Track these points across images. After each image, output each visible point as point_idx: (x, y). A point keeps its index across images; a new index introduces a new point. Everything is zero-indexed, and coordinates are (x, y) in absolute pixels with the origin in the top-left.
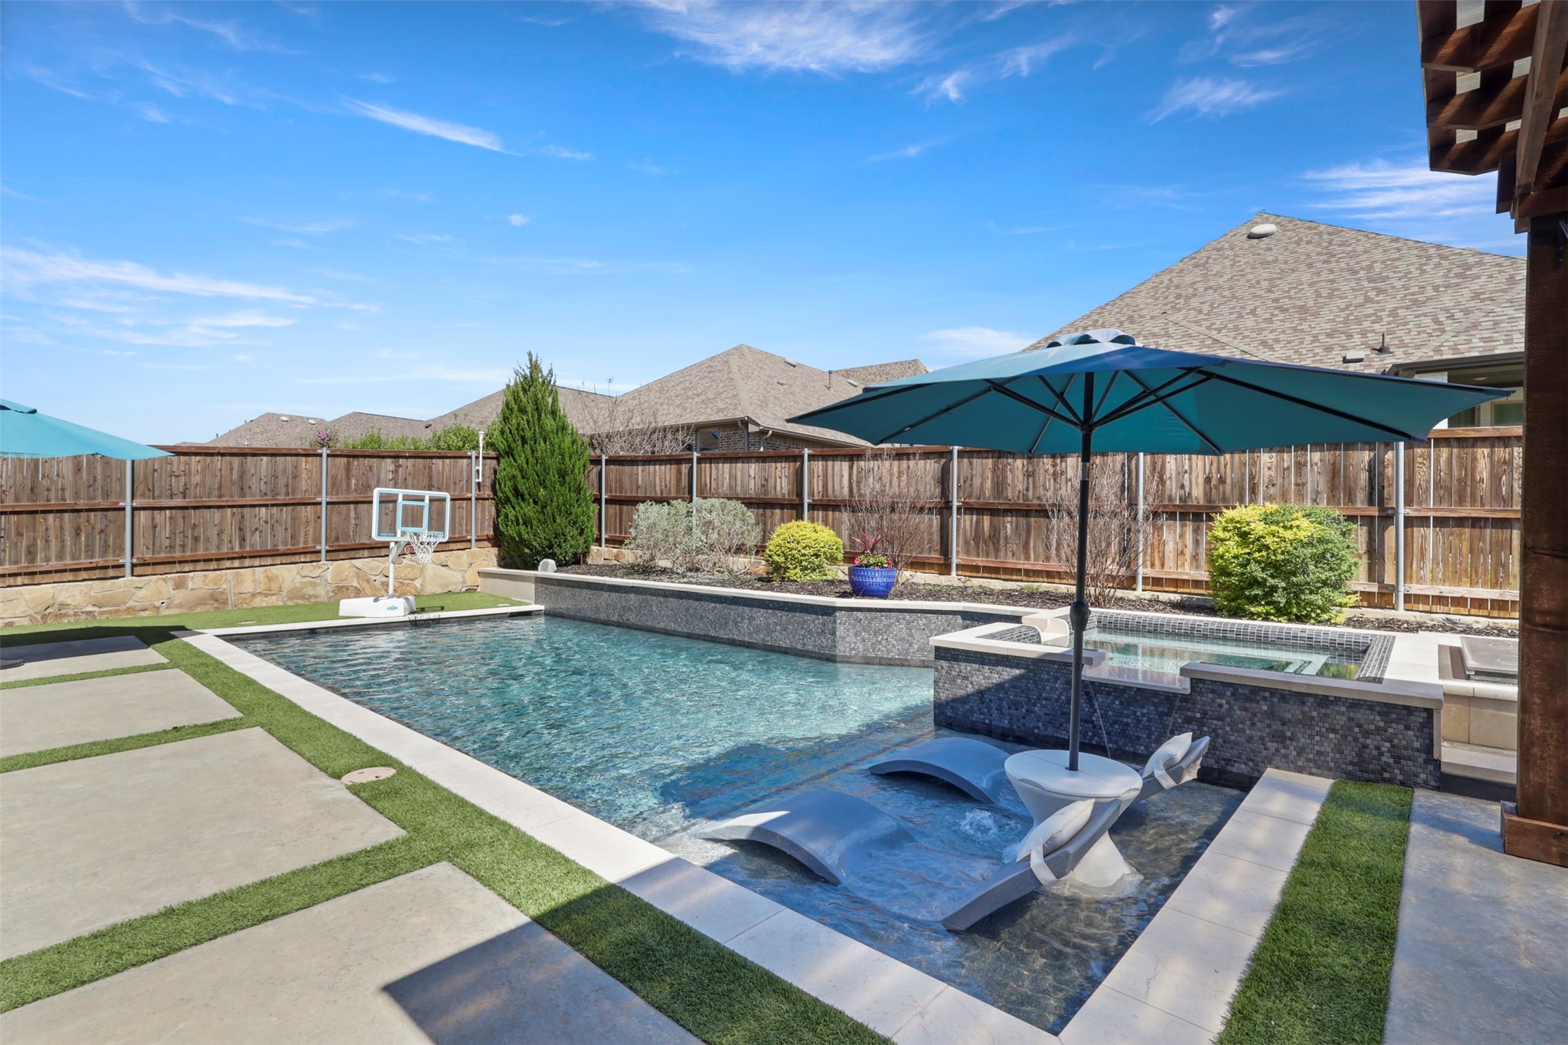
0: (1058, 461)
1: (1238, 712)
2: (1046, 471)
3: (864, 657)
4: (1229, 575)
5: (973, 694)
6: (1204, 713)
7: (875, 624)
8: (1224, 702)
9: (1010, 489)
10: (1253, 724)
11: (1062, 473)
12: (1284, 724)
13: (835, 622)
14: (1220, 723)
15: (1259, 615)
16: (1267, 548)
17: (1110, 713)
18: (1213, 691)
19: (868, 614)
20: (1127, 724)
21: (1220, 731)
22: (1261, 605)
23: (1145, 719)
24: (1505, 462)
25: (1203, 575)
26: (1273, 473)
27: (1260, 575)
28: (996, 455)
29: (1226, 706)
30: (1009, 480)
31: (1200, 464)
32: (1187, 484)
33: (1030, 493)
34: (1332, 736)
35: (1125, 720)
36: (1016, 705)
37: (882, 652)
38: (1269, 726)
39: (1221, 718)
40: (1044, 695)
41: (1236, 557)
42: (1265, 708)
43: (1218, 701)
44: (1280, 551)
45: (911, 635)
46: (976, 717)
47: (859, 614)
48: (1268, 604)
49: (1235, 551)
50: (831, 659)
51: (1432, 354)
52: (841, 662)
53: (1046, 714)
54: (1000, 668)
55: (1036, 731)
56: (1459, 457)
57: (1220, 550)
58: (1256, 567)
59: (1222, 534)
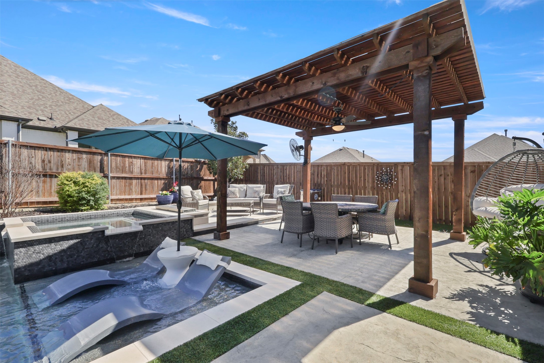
1: (154, 232)
4: (71, 197)
5: (44, 259)
6: (145, 235)
8: (150, 230)
10: (158, 234)
12: (165, 232)
14: (150, 236)
15: (85, 210)
16: (87, 186)
17: (115, 245)
18: (148, 228)
20: (121, 247)
21: (150, 239)
22: (85, 206)
23: (127, 243)
24: (131, 163)
25: (56, 199)
26: (69, 160)
27: (85, 196)
29: (151, 231)
31: (40, 155)
32: (33, 162)
34: (175, 231)
35: (120, 246)
36: (71, 256)
38: (162, 233)
39: (150, 235)
40: (86, 247)
41: (75, 190)
42: (161, 229)
43: (149, 230)
44: (92, 187)
46: (47, 269)
48: (88, 205)
49: (74, 188)
51: (74, 125)
53: (87, 255)
54: (61, 242)
55: (82, 263)
56: (122, 160)
57: (67, 188)
58: (83, 193)
59: (67, 183)
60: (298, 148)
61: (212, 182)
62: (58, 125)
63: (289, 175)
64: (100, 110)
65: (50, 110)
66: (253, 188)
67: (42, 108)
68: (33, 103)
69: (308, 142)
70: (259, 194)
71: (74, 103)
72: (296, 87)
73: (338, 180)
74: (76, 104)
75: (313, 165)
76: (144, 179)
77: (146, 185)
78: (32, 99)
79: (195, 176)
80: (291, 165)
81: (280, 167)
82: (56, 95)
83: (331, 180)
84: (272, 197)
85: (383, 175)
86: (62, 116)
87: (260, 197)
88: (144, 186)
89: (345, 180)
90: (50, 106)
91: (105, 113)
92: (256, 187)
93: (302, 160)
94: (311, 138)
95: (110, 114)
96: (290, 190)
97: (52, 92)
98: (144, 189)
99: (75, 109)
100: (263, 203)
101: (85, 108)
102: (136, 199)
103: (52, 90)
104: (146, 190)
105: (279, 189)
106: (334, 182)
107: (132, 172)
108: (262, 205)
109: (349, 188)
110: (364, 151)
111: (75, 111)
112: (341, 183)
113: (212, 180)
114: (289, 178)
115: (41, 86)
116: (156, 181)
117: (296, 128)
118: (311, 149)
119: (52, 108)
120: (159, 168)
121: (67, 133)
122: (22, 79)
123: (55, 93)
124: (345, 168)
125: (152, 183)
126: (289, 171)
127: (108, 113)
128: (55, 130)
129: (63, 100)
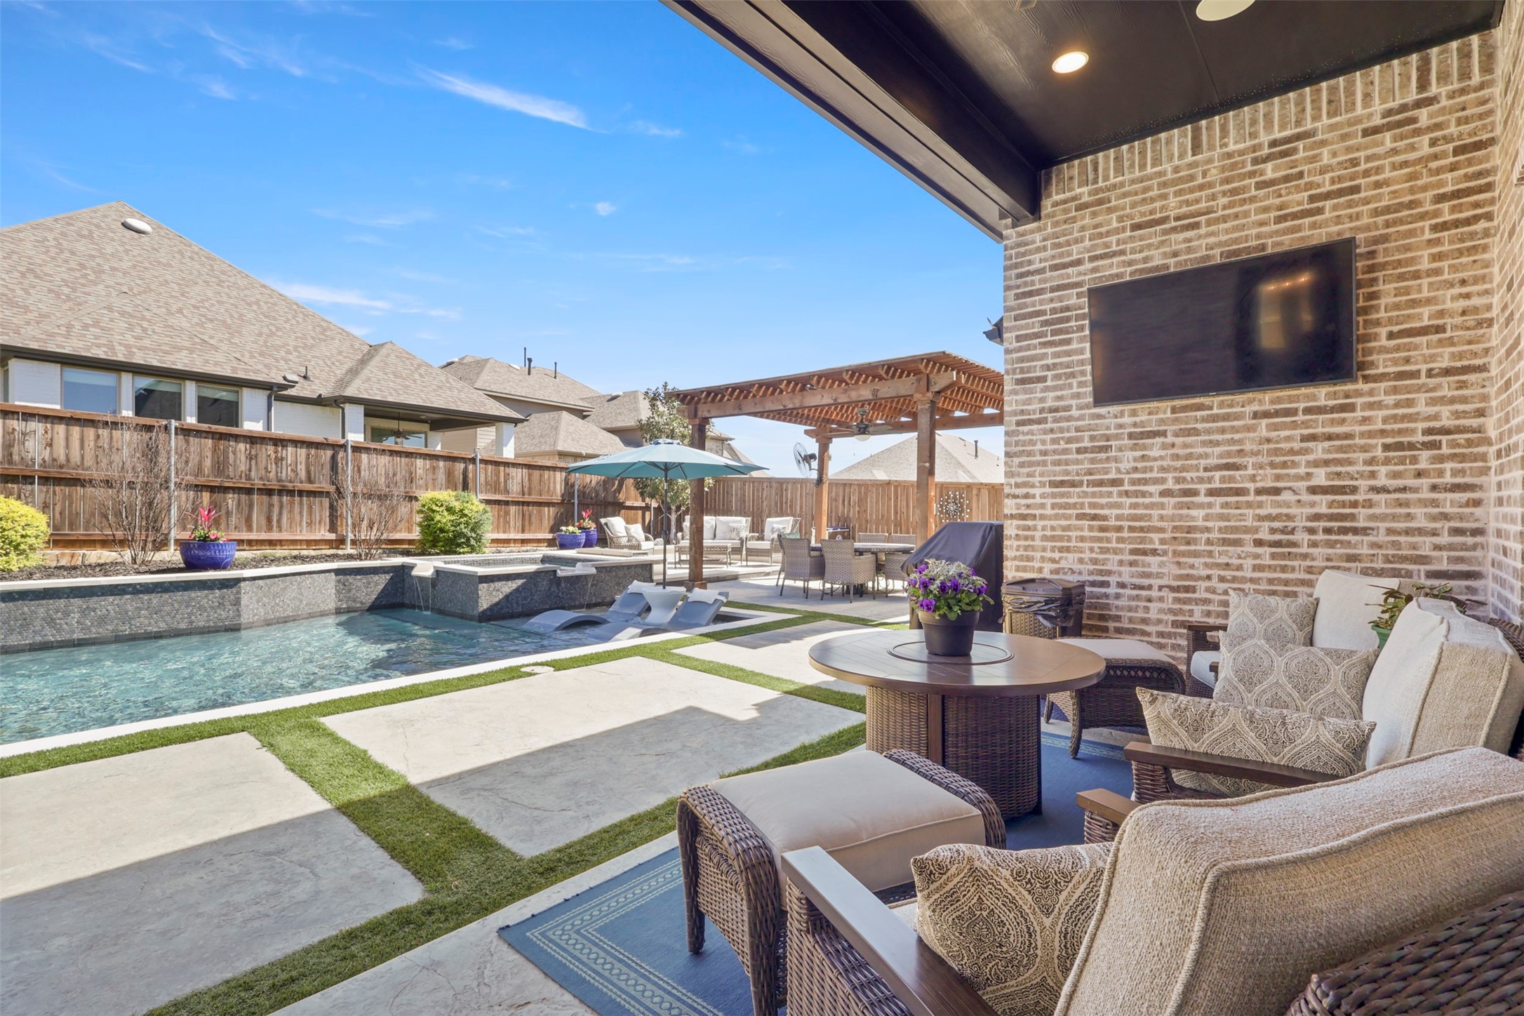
0: (280, 449)
1: (607, 578)
2: (269, 456)
3: (265, 620)
4: (447, 532)
5: (502, 599)
6: (598, 581)
7: (274, 589)
8: (603, 574)
9: (231, 469)
10: (611, 581)
11: (282, 459)
12: (619, 579)
13: (238, 592)
14: (602, 583)
17: (566, 590)
18: (600, 572)
19: (268, 581)
20: (572, 594)
21: (602, 587)
23: (578, 589)
27: (465, 531)
28: (218, 436)
29: (604, 576)
30: (231, 461)
33: (253, 474)
36: (525, 598)
37: (280, 614)
38: (615, 580)
40: (538, 589)
41: (449, 521)
42: (614, 574)
44: (472, 517)
45: (301, 594)
47: (261, 582)
49: (448, 518)
50: (235, 629)
51: (350, 391)
52: (245, 629)
57: (438, 517)
58: (462, 526)
59: (437, 509)
60: (808, 458)
61: (640, 512)
62: (325, 392)
63: (791, 501)
64: (393, 356)
65: (298, 357)
66: (727, 523)
67: (283, 353)
68: (266, 342)
69: (824, 448)
70: (738, 534)
71: (334, 339)
72: (803, 397)
73: (877, 511)
74: (337, 341)
75: (834, 484)
76: (528, 504)
77: (530, 516)
78: (260, 334)
79: (610, 499)
80: (795, 481)
81: (774, 485)
82: (298, 322)
83: (865, 511)
84: (761, 538)
85: (948, 503)
86: (321, 371)
87: (741, 539)
88: (527, 517)
89: (889, 512)
90: (296, 348)
91: (403, 362)
92: (734, 522)
93: (814, 475)
94: (830, 439)
95: (412, 364)
96: (793, 527)
97: (290, 316)
98: (527, 523)
99: (340, 353)
100: (747, 549)
101: (355, 350)
102: (515, 541)
103: (287, 310)
104: (530, 523)
105: (775, 526)
106: (871, 515)
107: (507, 492)
108: (744, 552)
109: (895, 525)
110: (976, 442)
111: (340, 358)
112: (883, 516)
113: (640, 508)
114: (791, 506)
115: (266, 303)
116: (546, 509)
117: (805, 424)
118: (830, 458)
119: (299, 352)
120: (552, 485)
121: (343, 409)
122: (229, 287)
123: (294, 317)
124: (889, 490)
125: (540, 512)
126: (792, 494)
127: (408, 362)
128: (319, 402)
129: (313, 334)
